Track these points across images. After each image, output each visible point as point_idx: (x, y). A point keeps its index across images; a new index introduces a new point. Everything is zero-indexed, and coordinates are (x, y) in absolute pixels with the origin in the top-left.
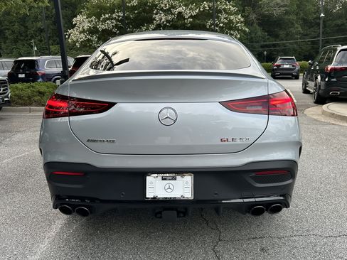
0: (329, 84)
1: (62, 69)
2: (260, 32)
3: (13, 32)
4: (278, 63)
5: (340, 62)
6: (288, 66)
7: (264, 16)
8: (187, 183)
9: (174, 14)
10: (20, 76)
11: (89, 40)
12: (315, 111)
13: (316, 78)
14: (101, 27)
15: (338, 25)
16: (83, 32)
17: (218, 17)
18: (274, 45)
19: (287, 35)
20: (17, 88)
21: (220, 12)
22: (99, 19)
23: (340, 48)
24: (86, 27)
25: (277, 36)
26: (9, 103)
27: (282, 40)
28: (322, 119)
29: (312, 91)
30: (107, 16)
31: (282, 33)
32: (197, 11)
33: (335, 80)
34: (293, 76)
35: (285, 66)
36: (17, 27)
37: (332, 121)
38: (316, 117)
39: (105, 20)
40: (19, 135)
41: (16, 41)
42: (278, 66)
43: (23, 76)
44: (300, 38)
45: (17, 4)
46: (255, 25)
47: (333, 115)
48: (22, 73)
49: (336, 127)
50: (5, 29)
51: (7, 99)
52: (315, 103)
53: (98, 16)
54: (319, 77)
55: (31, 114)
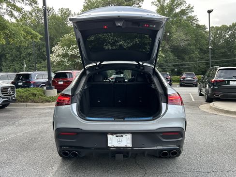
0: (213, 90)
1: (47, 80)
2: (172, 56)
3: (12, 55)
4: (184, 76)
5: (220, 77)
6: (190, 79)
7: (175, 46)
8: (128, 138)
9: (117, 46)
10: (19, 84)
11: (62, 61)
12: (206, 107)
13: (206, 86)
14: (70, 53)
15: (222, 53)
16: (58, 56)
17: (145, 48)
18: (182, 65)
19: (190, 58)
20: (19, 91)
21: (146, 44)
22: (69, 48)
23: (219, 68)
24: (60, 53)
25: (183, 59)
26: (15, 101)
27: (187, 61)
28: (210, 111)
29: (204, 94)
30: (74, 46)
31: (186, 57)
32: (131, 44)
33: (217, 87)
34: (194, 85)
35: (188, 79)
36: (14, 52)
37: (215, 112)
38: (205, 110)
39: (73, 49)
40: (24, 120)
41: (13, 61)
42: (184, 78)
43: (21, 84)
44: (198, 61)
45: (21, 40)
46: (169, 52)
47: (216, 109)
48: (21, 82)
49: (217, 116)
50: (6, 53)
51: (13, 98)
52: (206, 102)
53: (69, 46)
54: (207, 86)
55: (27, 108)
